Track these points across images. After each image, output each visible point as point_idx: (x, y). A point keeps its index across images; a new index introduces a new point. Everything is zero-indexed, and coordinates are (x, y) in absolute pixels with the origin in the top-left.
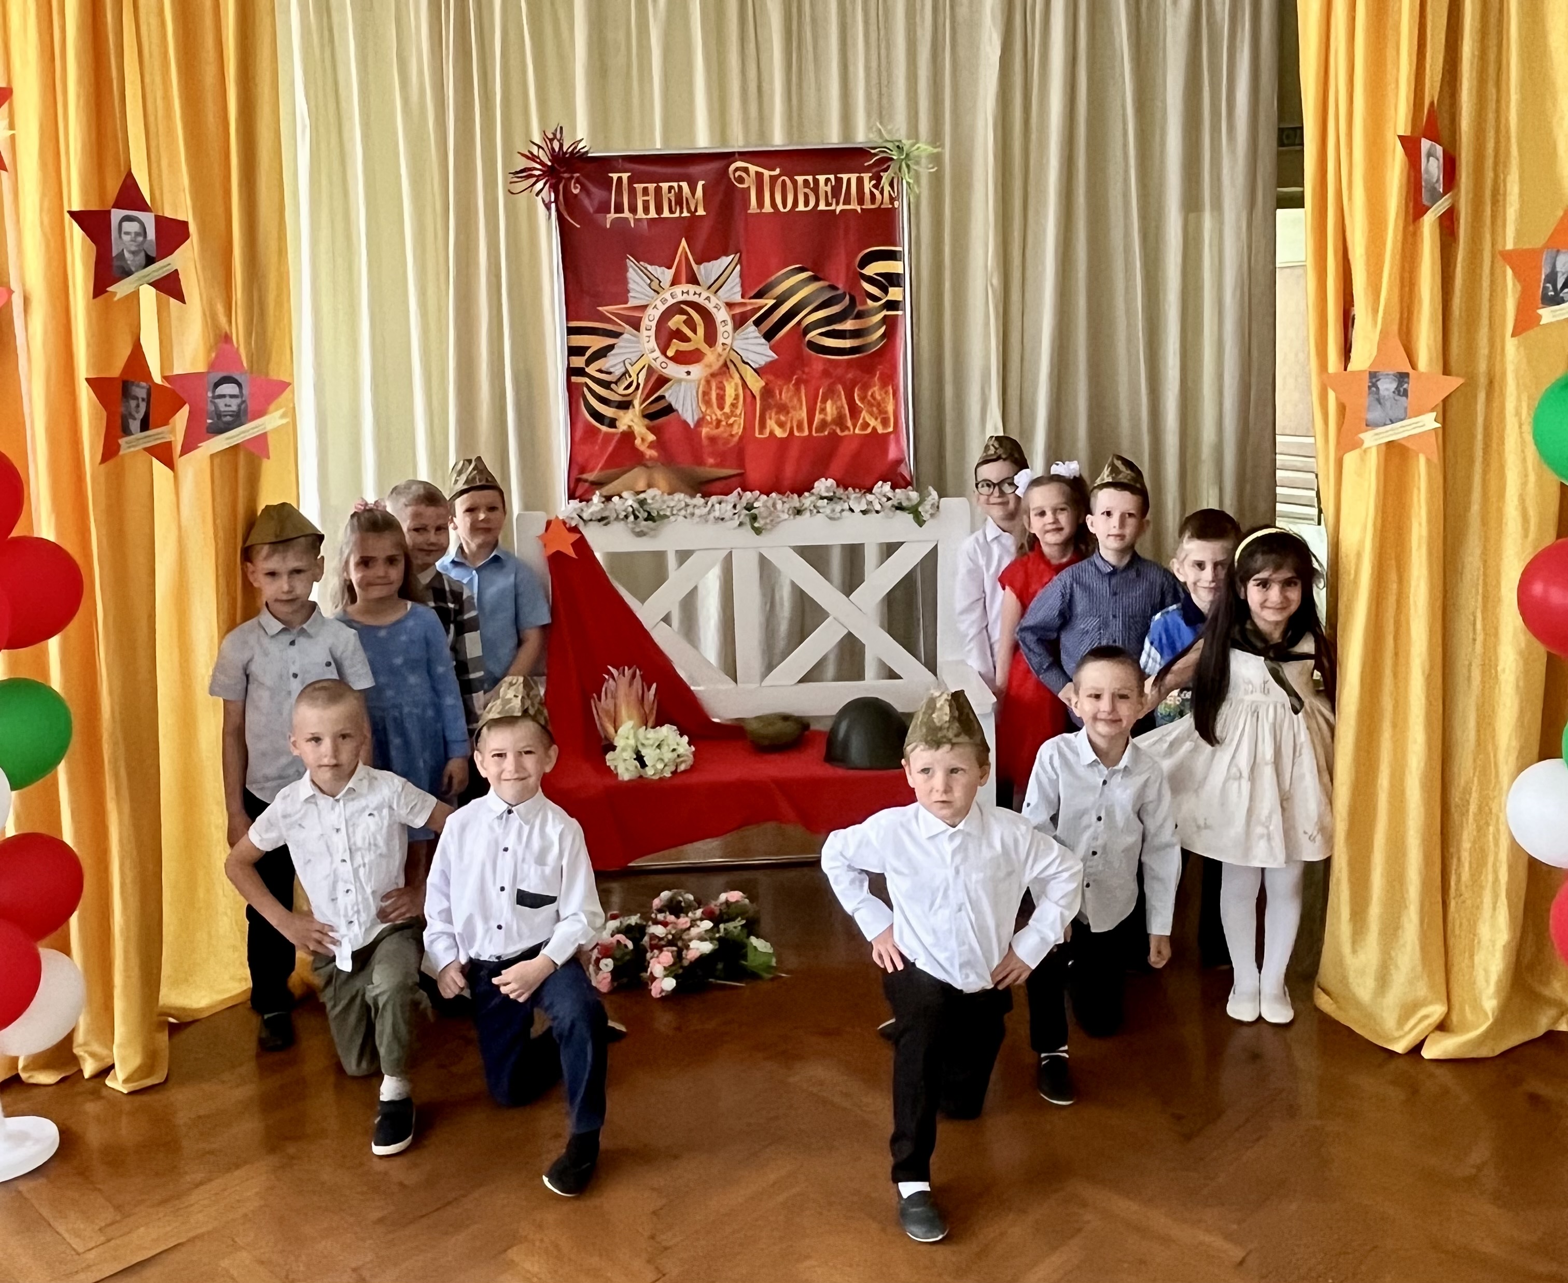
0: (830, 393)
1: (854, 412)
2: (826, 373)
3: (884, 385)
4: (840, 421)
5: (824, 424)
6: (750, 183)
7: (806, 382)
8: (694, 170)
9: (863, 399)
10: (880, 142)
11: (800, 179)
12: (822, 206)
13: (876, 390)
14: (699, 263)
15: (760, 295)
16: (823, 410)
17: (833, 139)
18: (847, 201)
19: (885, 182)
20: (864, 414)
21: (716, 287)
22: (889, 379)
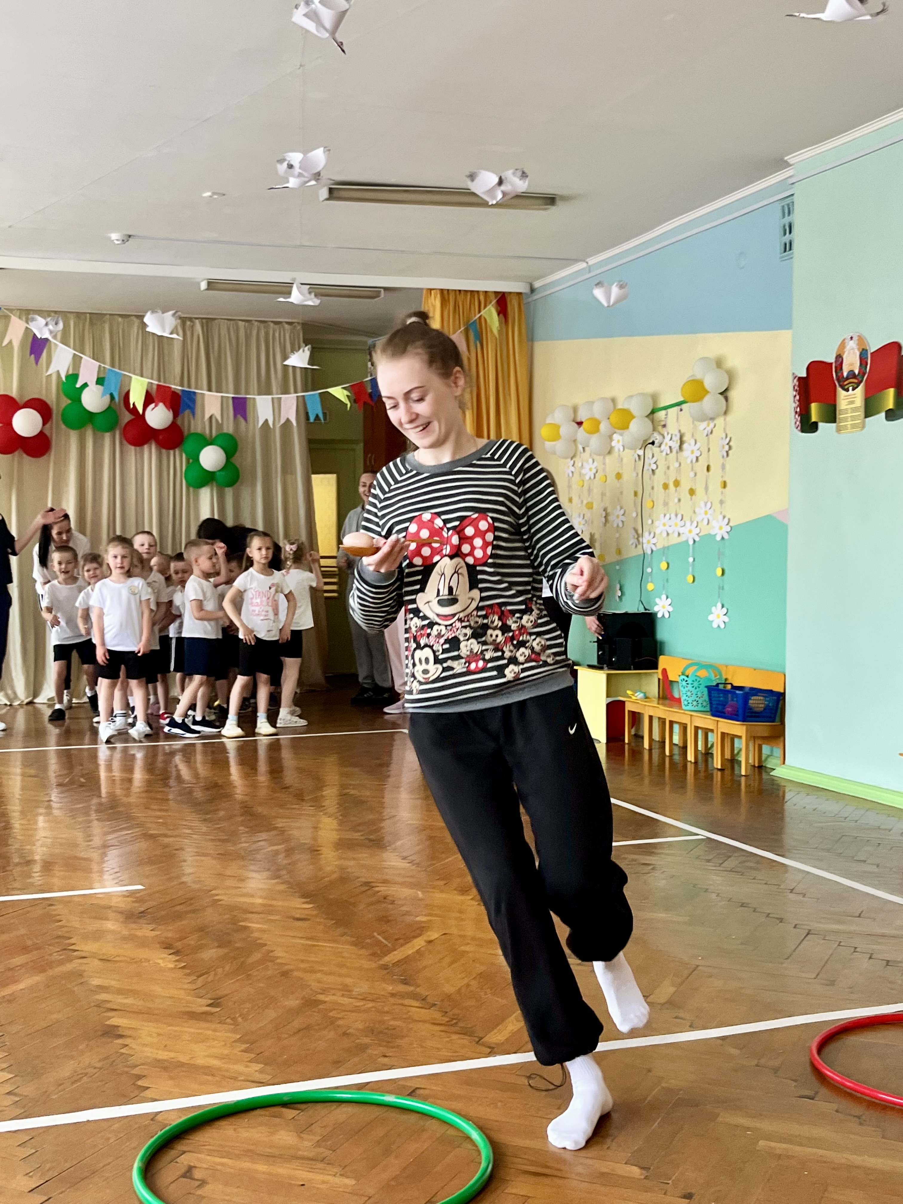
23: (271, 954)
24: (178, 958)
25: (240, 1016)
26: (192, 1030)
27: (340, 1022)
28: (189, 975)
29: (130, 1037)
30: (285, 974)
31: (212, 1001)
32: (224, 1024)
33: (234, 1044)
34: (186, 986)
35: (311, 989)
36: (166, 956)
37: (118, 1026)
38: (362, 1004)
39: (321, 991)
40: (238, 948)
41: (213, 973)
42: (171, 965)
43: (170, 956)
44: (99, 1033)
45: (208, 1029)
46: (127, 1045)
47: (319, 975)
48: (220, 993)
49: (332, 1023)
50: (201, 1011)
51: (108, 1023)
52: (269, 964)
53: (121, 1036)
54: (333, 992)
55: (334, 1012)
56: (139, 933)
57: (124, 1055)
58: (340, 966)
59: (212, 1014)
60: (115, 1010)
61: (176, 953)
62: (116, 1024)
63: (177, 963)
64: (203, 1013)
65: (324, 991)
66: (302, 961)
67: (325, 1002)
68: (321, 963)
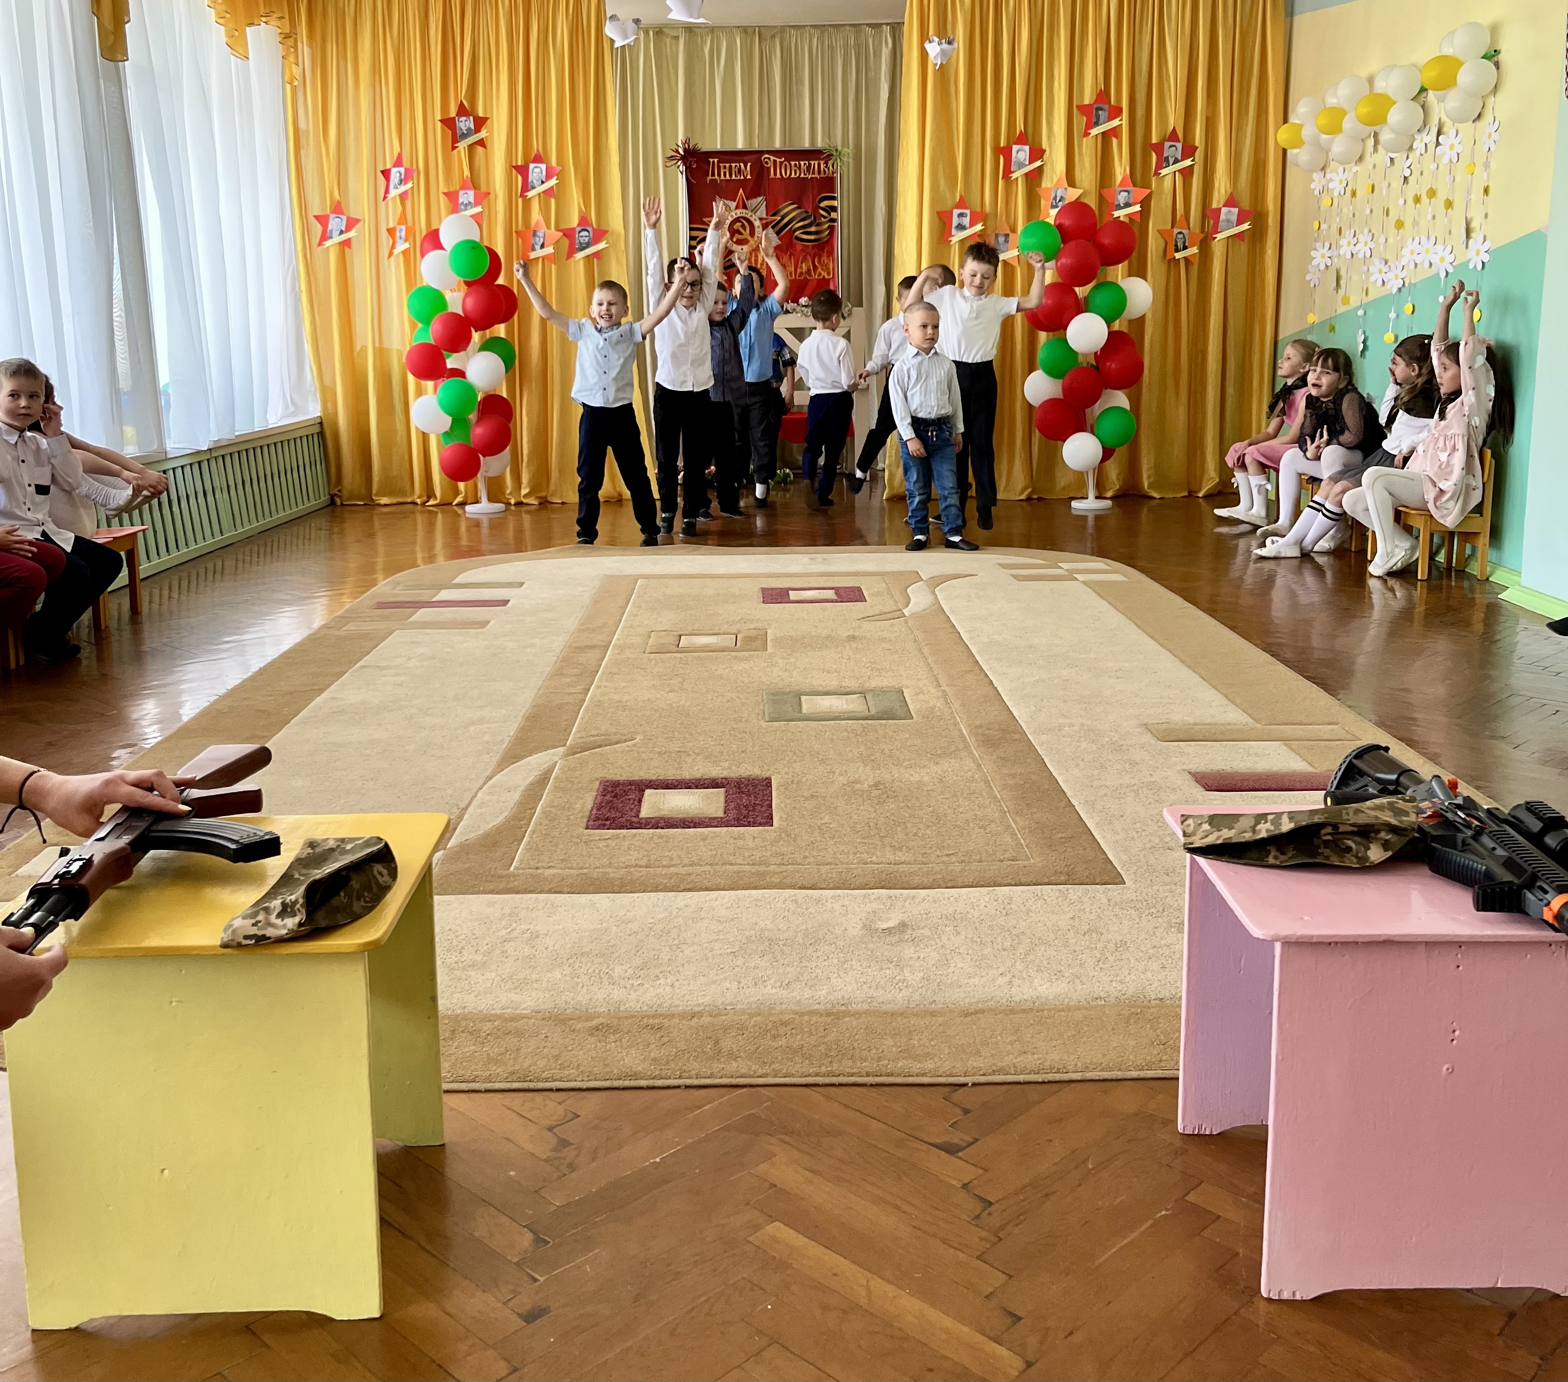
0: (805, 259)
1: (815, 268)
2: (802, 250)
3: (828, 256)
4: (808, 272)
5: (801, 273)
6: (771, 164)
7: (794, 255)
8: (746, 158)
9: (819, 263)
10: (827, 147)
11: (793, 163)
12: (802, 175)
13: (825, 258)
14: (747, 199)
15: (774, 215)
16: (801, 267)
17: (807, 145)
18: (813, 173)
19: (830, 163)
20: (819, 270)
21: (754, 210)
22: (831, 253)
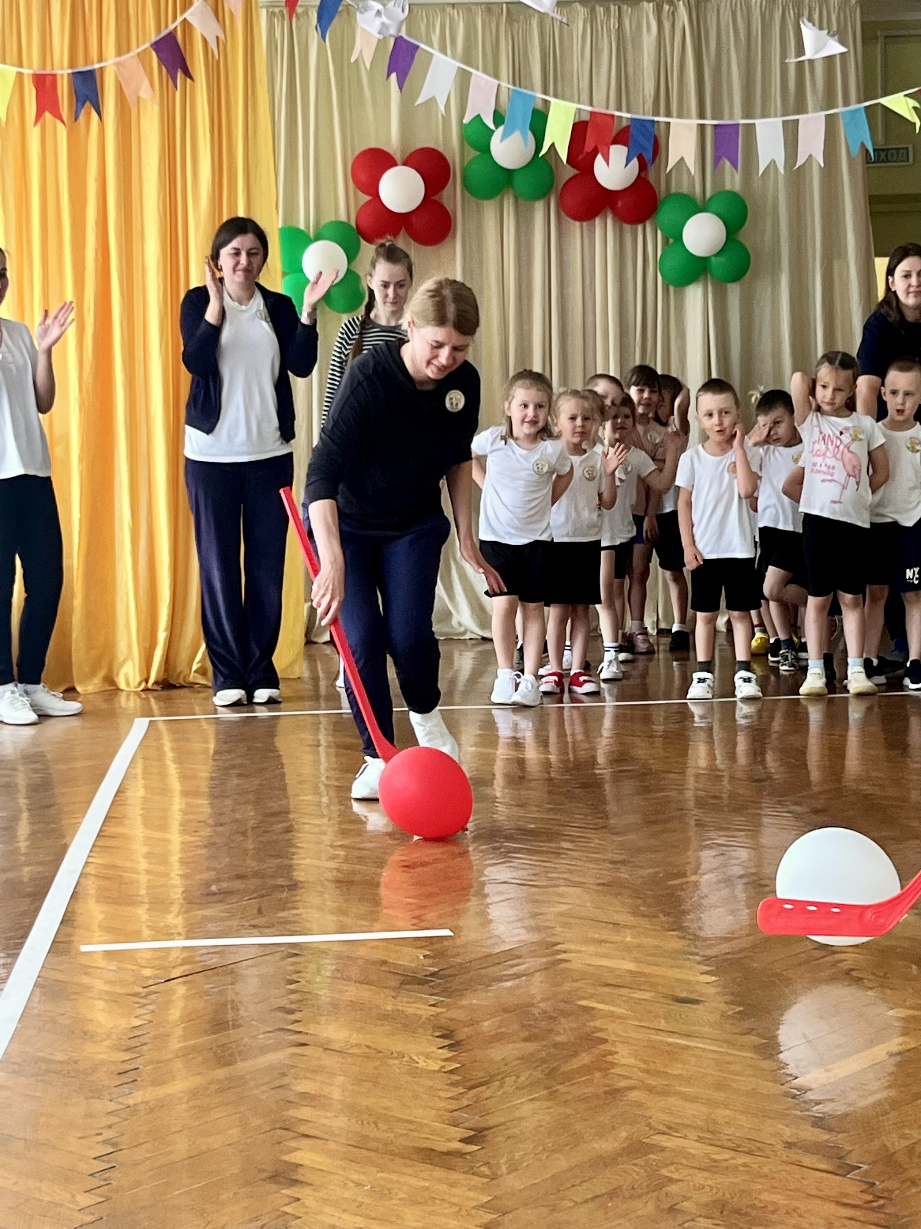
23: (609, 1058)
24: (450, 1055)
25: (505, 1163)
26: (414, 1181)
27: (674, 1188)
28: (454, 1084)
29: (311, 1185)
30: (614, 1093)
31: (472, 1133)
32: (473, 1174)
33: (473, 1212)
34: (442, 1104)
35: (649, 1125)
36: (435, 1049)
37: (301, 1165)
38: (727, 1156)
39: (665, 1129)
40: (556, 1045)
41: (497, 1083)
42: (435, 1066)
43: (441, 1051)
44: (265, 1175)
45: (440, 1181)
46: (298, 1199)
47: (672, 1100)
48: (491, 1121)
49: (659, 1187)
50: (444, 1149)
51: (286, 1158)
52: (598, 1075)
53: (295, 1182)
54: (685, 1131)
55: (672, 1168)
56: (410, 1010)
57: (286, 1216)
58: (720, 1086)
59: (461, 1154)
60: (307, 1136)
61: (450, 1047)
62: (298, 1161)
63: (444, 1064)
64: (448, 1153)
65: (670, 1129)
66: (658, 1074)
67: (663, 1149)
68: (688, 1080)
